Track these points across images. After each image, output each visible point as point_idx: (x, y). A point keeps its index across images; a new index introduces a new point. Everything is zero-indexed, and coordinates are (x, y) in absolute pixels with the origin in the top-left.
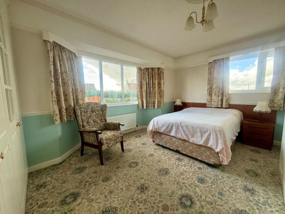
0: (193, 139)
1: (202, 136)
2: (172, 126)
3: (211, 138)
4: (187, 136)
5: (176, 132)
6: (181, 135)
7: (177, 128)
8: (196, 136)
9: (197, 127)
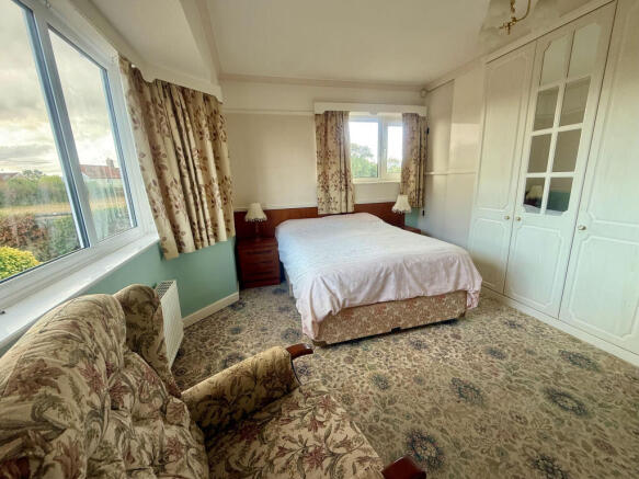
0: (434, 287)
1: (448, 275)
2: (387, 277)
3: (463, 271)
4: (422, 286)
5: (399, 287)
6: (410, 288)
7: (400, 278)
8: (436, 279)
9: (438, 260)
